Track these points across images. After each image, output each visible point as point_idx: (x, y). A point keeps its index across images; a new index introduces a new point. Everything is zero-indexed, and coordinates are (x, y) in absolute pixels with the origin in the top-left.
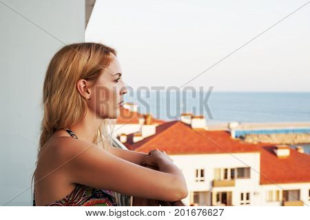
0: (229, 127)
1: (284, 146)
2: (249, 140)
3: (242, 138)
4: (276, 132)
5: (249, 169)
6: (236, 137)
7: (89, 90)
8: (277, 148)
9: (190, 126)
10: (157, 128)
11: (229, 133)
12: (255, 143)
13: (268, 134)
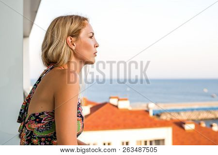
0: (147, 107)
1: (191, 122)
2: (164, 117)
3: (158, 115)
4: (184, 110)
5: (163, 140)
6: (153, 115)
7: (74, 44)
8: (184, 124)
9: (117, 107)
10: (91, 108)
11: (147, 112)
12: (168, 119)
13: (178, 111)
